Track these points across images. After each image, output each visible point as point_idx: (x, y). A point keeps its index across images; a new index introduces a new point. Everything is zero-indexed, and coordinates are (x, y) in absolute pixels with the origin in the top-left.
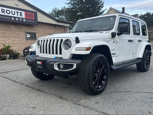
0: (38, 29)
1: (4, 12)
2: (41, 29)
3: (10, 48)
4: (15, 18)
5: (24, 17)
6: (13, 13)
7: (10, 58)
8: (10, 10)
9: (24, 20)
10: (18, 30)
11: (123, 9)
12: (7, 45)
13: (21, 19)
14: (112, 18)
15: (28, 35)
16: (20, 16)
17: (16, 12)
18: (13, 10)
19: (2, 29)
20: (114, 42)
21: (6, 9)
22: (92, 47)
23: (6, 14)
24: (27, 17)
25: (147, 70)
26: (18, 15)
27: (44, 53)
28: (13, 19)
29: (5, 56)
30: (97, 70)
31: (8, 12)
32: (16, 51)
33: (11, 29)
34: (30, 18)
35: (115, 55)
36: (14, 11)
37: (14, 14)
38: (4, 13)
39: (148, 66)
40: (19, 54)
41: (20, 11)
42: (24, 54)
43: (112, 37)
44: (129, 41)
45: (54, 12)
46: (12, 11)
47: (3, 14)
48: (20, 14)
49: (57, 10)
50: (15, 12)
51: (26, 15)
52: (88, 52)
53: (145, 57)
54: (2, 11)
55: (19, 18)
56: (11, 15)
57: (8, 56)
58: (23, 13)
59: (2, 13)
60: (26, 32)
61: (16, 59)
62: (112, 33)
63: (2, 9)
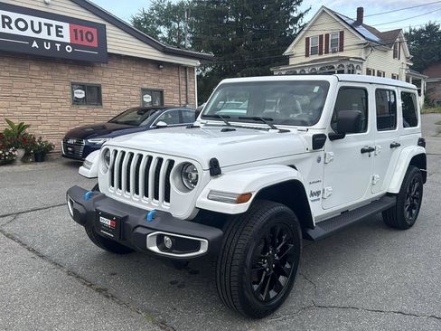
0: (109, 74)
1: (9, 24)
2: (118, 75)
3: (27, 130)
4: (40, 41)
5: (67, 39)
6: (37, 28)
7: (25, 160)
8: (28, 18)
9: (69, 49)
10: (50, 77)
11: (360, 11)
12: (16, 122)
13: (58, 45)
14: (316, 89)
15: (80, 91)
16: (58, 35)
17: (45, 24)
18: (36, 20)
19: (3, 74)
20: (319, 160)
21: (14, 16)
22: (255, 190)
23: (15, 31)
24: (76, 39)
25: (411, 226)
26: (49, 34)
27: (121, 189)
28: (35, 44)
29: (11, 155)
30: (265, 250)
31: (21, 25)
32: (43, 140)
33: (30, 73)
34: (85, 43)
35: (320, 196)
36: (40, 23)
37: (39, 31)
38: (11, 28)
39: (414, 211)
40: (52, 149)
41: (55, 23)
42: (66, 151)
43: (314, 148)
44: (363, 151)
45: (157, 9)
46: (32, 22)
47: (7, 30)
48: (58, 31)
49: (166, 3)
50: (43, 24)
51: (74, 33)
52: (242, 208)
53: (408, 191)
54: (4, 23)
55: (53, 43)
56: (29, 33)
57: (20, 153)
58: (66, 27)
59: (4, 27)
60: (73, 84)
61: (42, 160)
62: (315, 137)
63: (4, 17)
